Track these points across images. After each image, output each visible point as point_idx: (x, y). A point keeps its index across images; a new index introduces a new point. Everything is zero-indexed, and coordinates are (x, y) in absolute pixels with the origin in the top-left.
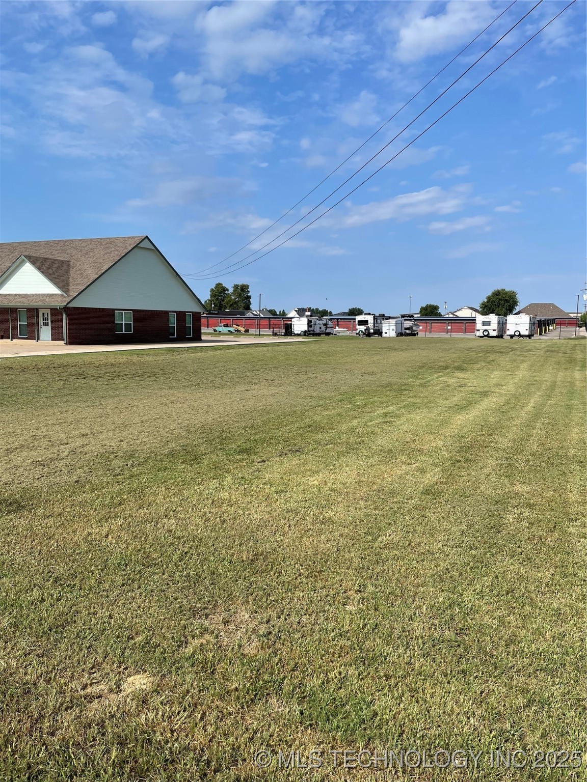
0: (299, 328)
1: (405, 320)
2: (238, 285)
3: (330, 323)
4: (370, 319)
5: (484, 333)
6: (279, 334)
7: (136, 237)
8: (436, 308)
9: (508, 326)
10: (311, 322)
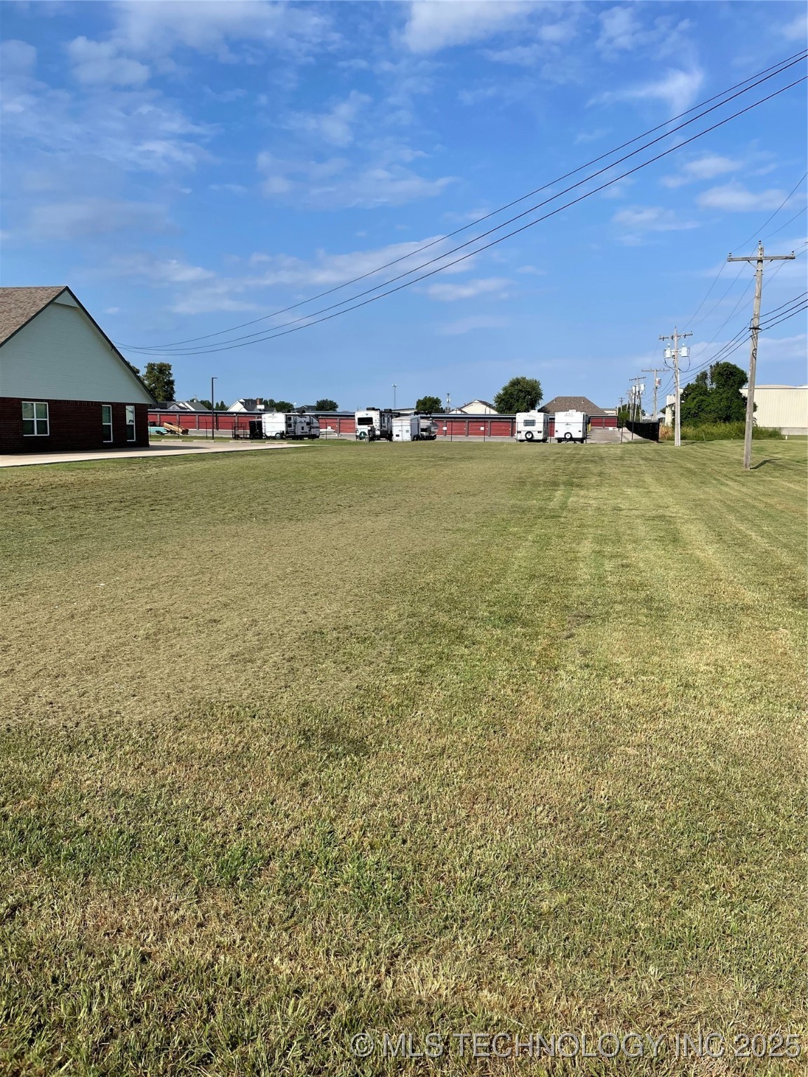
0: (273, 427)
1: (422, 418)
2: (154, 365)
3: (315, 420)
4: (375, 416)
5: (527, 436)
6: (242, 436)
7: (49, 288)
8: (437, 402)
9: (557, 427)
10: (290, 419)
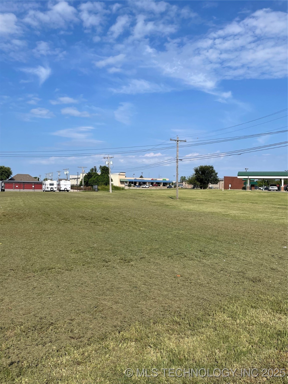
5: (51, 189)
9: (61, 186)
